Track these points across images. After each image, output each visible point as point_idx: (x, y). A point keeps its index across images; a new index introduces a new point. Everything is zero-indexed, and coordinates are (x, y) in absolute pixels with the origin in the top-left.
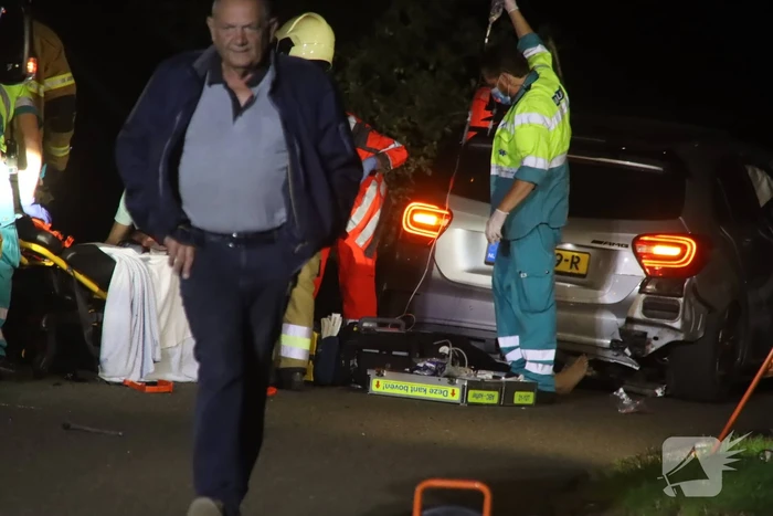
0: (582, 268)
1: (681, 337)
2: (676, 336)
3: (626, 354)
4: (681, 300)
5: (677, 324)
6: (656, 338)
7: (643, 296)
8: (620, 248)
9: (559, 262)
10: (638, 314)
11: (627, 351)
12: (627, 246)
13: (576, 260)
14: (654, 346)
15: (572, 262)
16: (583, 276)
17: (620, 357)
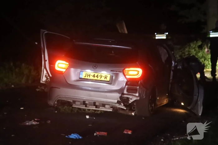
0: (108, 79)
1: (138, 98)
2: (137, 98)
3: (121, 105)
4: (138, 87)
5: (137, 95)
6: (131, 99)
7: (127, 86)
8: (119, 73)
9: (101, 77)
10: (125, 92)
11: (122, 104)
12: (121, 72)
13: (106, 77)
14: (131, 101)
15: (105, 77)
16: (109, 81)
17: (120, 106)
